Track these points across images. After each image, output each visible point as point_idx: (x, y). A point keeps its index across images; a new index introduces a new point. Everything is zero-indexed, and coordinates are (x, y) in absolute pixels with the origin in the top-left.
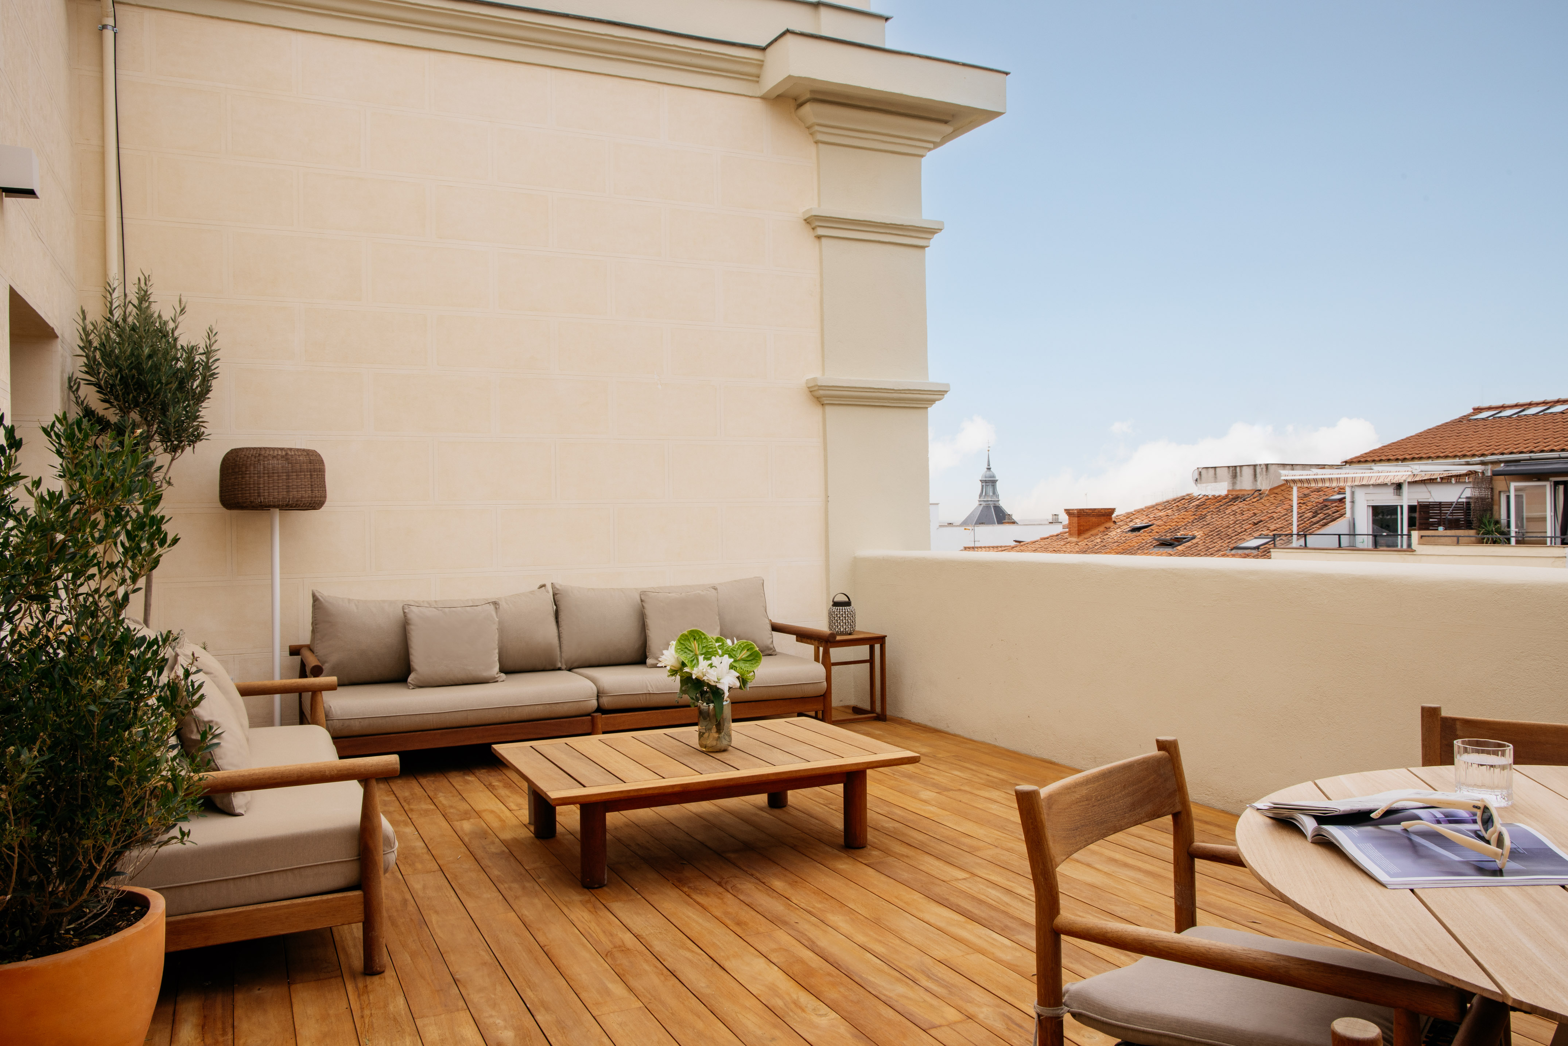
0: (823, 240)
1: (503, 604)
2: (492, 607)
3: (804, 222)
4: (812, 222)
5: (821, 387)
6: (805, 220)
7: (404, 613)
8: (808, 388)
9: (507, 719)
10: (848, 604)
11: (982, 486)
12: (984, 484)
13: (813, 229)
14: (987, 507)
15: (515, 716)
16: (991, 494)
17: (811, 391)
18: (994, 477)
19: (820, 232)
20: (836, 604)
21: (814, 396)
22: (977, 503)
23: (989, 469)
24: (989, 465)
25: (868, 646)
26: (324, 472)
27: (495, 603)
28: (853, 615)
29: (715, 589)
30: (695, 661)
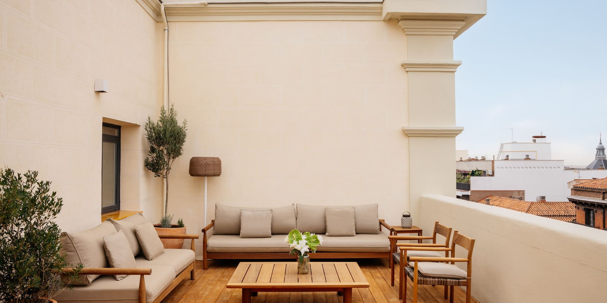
0: (409, 72)
1: (273, 210)
2: (270, 211)
3: (401, 66)
4: (404, 66)
5: (406, 130)
6: (401, 65)
7: (240, 212)
8: (402, 130)
9: (266, 251)
10: (409, 216)
11: (597, 151)
12: (598, 150)
13: (405, 68)
14: (600, 160)
15: (269, 250)
16: (602, 155)
17: (403, 132)
18: (603, 147)
19: (407, 69)
20: (404, 216)
21: (405, 133)
22: (595, 159)
23: (601, 144)
24: (601, 142)
25: (418, 233)
26: (221, 164)
27: (271, 210)
28: (411, 220)
29: (354, 208)
30: (292, 242)
